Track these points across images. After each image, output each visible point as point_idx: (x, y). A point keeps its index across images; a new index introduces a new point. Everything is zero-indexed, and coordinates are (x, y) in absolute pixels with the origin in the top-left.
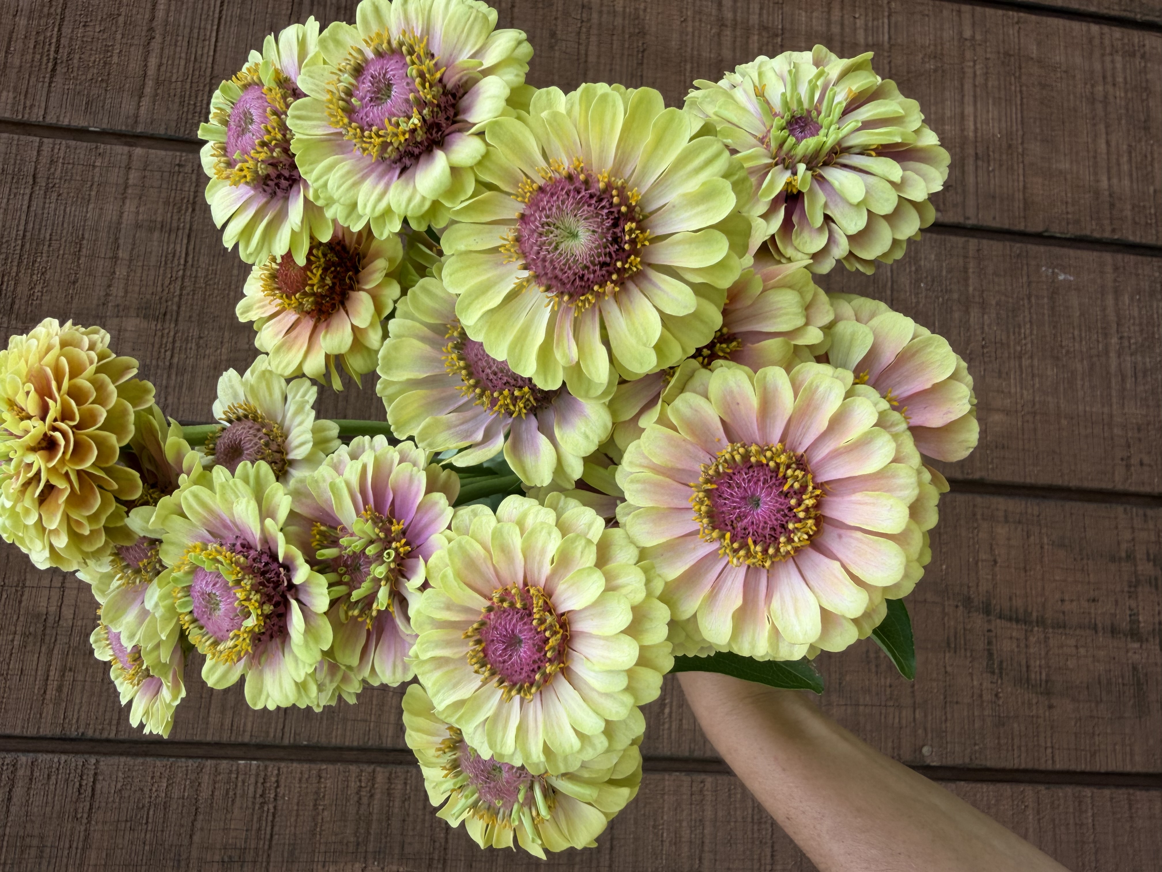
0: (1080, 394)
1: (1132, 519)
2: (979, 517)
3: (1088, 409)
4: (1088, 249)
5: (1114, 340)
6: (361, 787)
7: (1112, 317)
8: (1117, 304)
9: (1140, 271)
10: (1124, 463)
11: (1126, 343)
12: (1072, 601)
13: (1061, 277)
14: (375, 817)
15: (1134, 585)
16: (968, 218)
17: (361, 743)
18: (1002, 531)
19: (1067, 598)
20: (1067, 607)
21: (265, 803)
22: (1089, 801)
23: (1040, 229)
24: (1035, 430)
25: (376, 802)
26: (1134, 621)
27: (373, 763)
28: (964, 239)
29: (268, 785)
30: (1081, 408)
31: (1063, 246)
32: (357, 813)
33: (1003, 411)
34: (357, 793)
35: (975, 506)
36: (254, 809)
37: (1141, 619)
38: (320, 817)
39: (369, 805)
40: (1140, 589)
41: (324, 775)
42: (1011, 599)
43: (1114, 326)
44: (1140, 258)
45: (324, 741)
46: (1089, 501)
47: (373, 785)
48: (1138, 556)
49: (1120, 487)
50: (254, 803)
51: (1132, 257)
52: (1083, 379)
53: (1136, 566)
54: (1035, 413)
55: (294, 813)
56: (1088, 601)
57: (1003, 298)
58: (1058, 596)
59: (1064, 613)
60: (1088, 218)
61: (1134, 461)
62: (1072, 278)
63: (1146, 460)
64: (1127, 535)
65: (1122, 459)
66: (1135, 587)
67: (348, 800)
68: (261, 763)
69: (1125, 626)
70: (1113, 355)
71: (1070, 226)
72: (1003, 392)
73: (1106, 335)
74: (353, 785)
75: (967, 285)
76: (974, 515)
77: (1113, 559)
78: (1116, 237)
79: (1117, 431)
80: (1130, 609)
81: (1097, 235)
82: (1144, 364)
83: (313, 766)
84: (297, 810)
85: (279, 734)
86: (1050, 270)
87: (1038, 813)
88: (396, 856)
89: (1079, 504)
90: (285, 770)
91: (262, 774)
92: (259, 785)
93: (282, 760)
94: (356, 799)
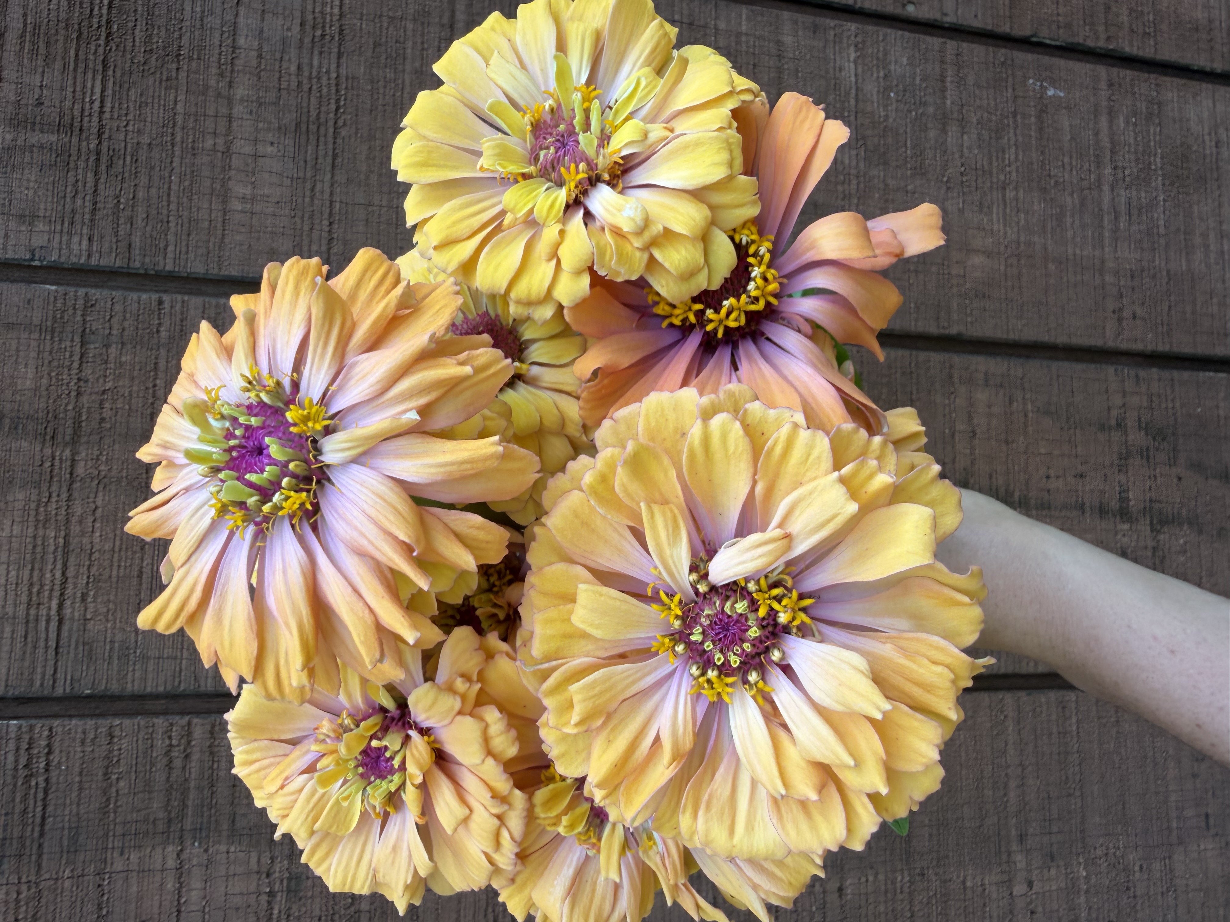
0: (1070, 234)
1: (1123, 381)
2: (956, 379)
3: (1078, 252)
4: (1079, 60)
5: (1108, 171)
6: (171, 745)
7: (1106, 142)
8: (1111, 127)
9: (1136, 89)
10: (1116, 316)
11: (1120, 175)
12: (1058, 477)
13: (1051, 92)
14: (192, 784)
15: (1124, 457)
16: (946, 15)
17: (169, 688)
18: (981, 396)
19: (1052, 473)
20: (1053, 484)
21: (31, 775)
22: (1073, 705)
23: (1026, 32)
24: (1020, 276)
25: (193, 764)
26: (1124, 500)
27: (188, 714)
28: (941, 40)
29: (35, 751)
30: (1070, 251)
31: (1052, 55)
32: (168, 779)
33: (984, 252)
34: (167, 753)
35: (951, 367)
36: (15, 786)
37: (1131, 495)
38: (114, 790)
39: (184, 768)
40: (1131, 461)
41: (117, 733)
42: (990, 476)
43: (1108, 153)
44: (1136, 73)
45: (115, 688)
46: (1077, 360)
47: (189, 742)
48: (1129, 424)
49: (1111, 344)
50: (14, 777)
51: (1128, 72)
52: (1072, 216)
53: (1126, 435)
54: (1018, 256)
55: (76, 786)
56: (1075, 476)
57: (985, 115)
58: (1042, 472)
59: (1049, 491)
60: (1081, 22)
61: (1127, 313)
62: (1062, 94)
63: (1140, 312)
64: (1118, 401)
65: (1114, 312)
66: (1126, 459)
67: (152, 764)
68: (23, 722)
69: (1114, 504)
70: (1106, 188)
71: (1061, 31)
72: (984, 229)
73: (1099, 165)
74: (160, 744)
75: (944, 98)
76: (951, 377)
77: (1102, 428)
78: (1111, 47)
79: (1109, 278)
80: (1121, 486)
81: (1090, 43)
82: (1139, 199)
83: (100, 721)
84: (80, 782)
85: (48, 682)
86: (1039, 84)
87: (1019, 723)
88: (225, 833)
89: (1066, 364)
90: (60, 729)
91: (26, 737)
92: (22, 752)
93: (56, 716)
94: (165, 761)
